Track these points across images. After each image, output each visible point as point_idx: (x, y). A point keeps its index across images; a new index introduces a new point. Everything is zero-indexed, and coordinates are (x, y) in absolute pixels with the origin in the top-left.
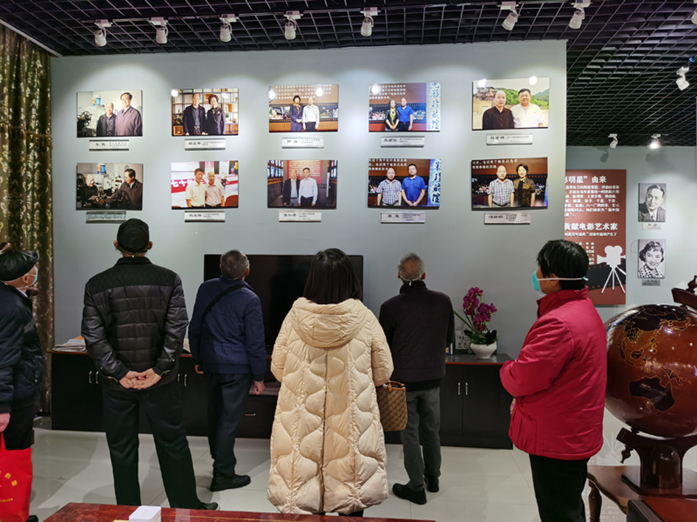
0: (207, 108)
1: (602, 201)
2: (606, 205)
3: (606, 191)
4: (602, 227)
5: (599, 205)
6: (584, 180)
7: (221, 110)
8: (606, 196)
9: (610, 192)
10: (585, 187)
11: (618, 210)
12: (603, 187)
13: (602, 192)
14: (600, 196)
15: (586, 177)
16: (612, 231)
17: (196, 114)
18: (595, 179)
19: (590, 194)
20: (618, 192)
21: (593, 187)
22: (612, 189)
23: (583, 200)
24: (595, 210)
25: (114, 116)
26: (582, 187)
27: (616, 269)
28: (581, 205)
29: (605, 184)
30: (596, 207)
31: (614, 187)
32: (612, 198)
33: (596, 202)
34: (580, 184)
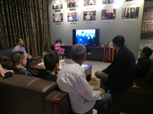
0: (73, 2)
7: (75, 2)
17: (71, 3)
25: (58, 5)
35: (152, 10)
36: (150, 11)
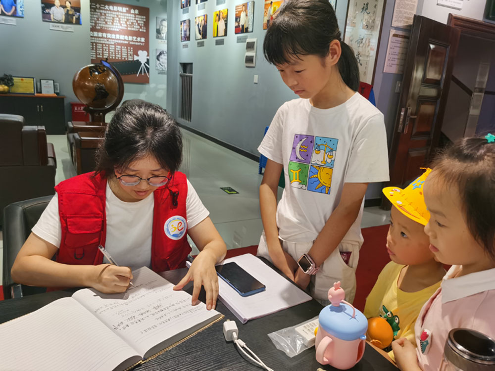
1: (136, 24)
2: (139, 27)
3: (138, 19)
4: (136, 39)
5: (135, 26)
6: (127, 10)
8: (139, 22)
9: (141, 20)
10: (127, 15)
11: (145, 31)
12: (137, 16)
13: (136, 19)
14: (135, 21)
15: (127, 9)
16: (142, 42)
18: (132, 11)
19: (130, 19)
20: (145, 20)
21: (131, 15)
22: (142, 18)
23: (126, 22)
24: (133, 29)
26: (125, 14)
27: (145, 64)
28: (125, 25)
29: (138, 14)
30: (133, 27)
31: (143, 17)
32: (142, 24)
33: (133, 25)
34: (125, 13)
35: (100, 9)
36: (97, 10)
